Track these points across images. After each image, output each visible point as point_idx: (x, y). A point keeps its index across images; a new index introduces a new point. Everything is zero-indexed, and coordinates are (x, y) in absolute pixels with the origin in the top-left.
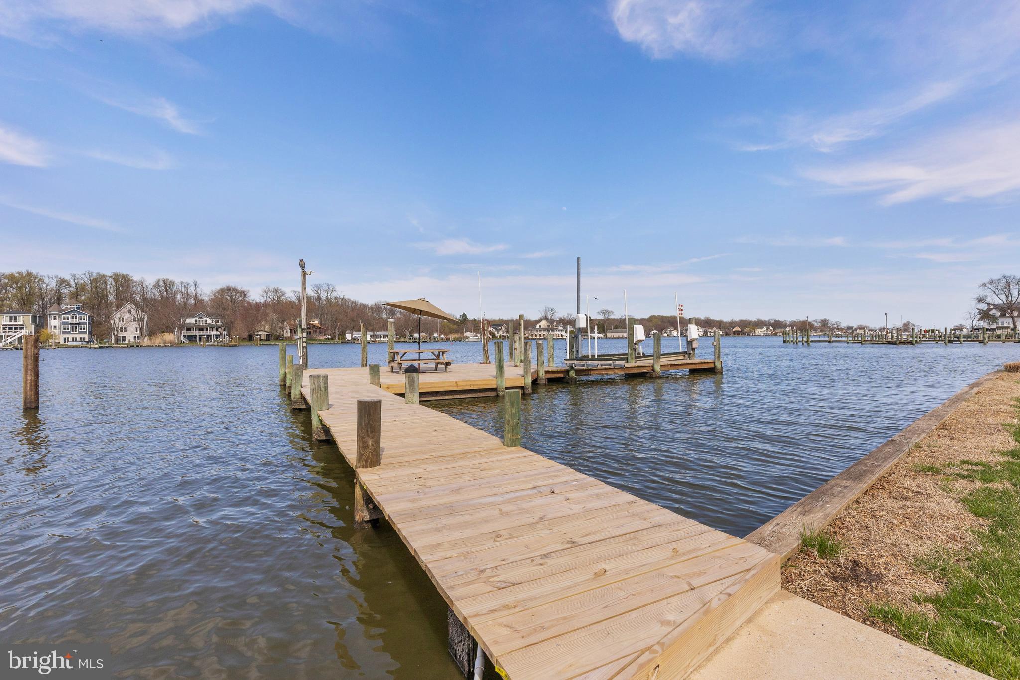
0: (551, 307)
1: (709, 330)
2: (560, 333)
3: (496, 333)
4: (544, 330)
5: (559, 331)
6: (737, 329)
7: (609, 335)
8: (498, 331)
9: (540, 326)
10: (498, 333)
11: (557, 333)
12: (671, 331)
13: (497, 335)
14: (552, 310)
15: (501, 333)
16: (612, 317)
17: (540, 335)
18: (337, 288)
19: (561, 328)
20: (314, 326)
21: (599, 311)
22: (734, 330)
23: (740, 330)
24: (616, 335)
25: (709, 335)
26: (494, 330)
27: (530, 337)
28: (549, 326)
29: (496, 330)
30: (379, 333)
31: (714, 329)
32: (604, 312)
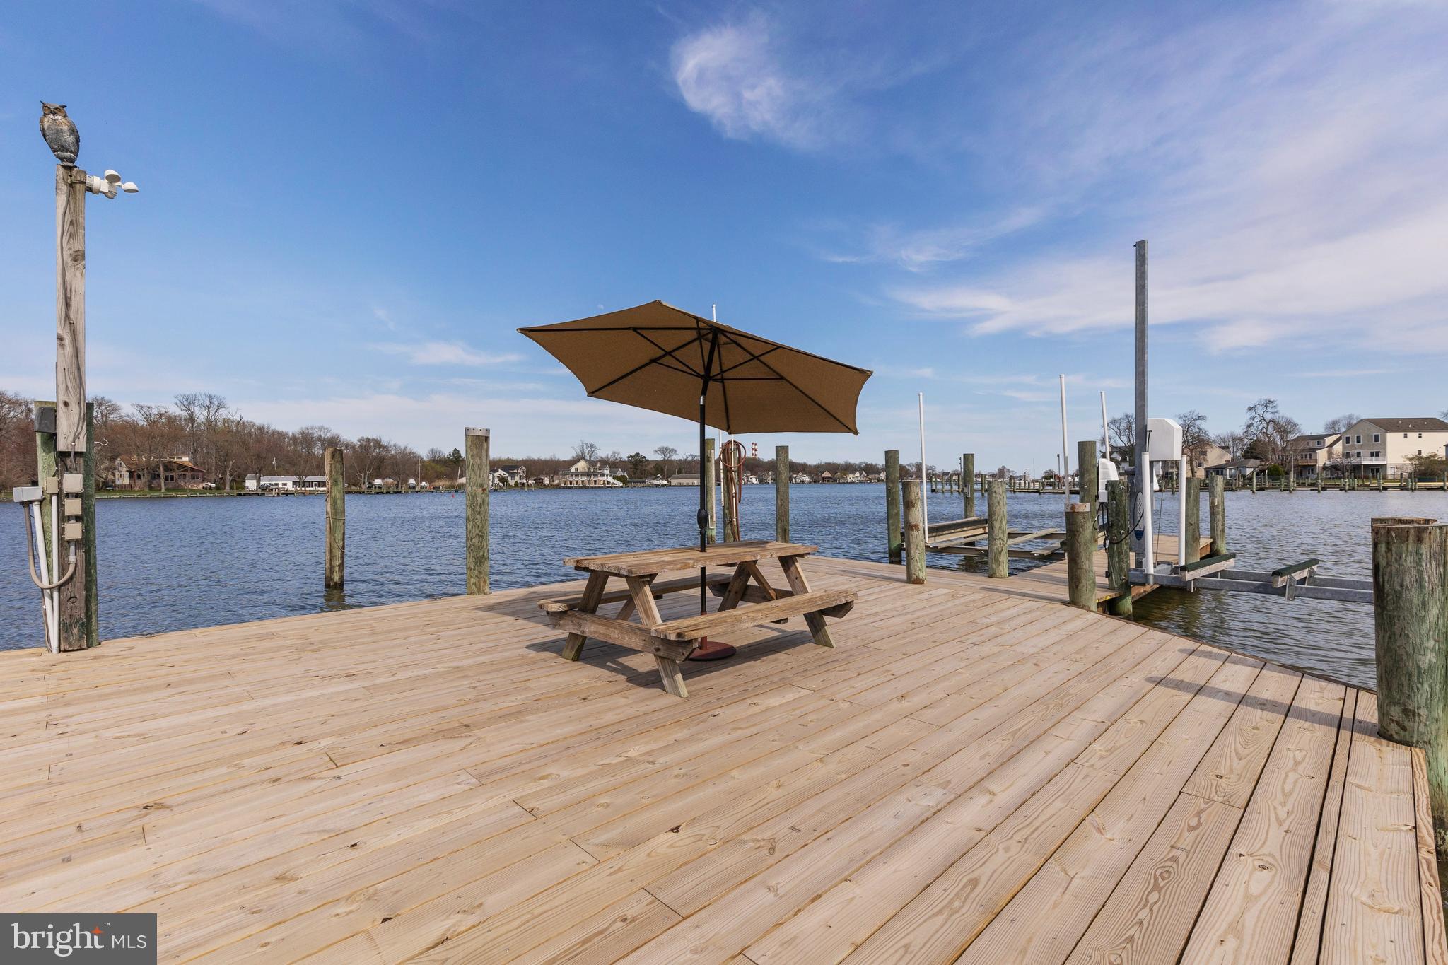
0: (589, 441)
1: (795, 476)
2: (605, 478)
3: (509, 479)
4: (583, 474)
5: (604, 476)
6: (827, 474)
7: (674, 482)
8: (513, 475)
9: (577, 469)
10: (513, 478)
11: (602, 478)
12: (747, 477)
13: (512, 482)
14: (592, 446)
15: (517, 479)
16: (675, 458)
17: (577, 482)
18: (228, 403)
19: (607, 472)
20: (180, 466)
21: (657, 448)
22: (823, 475)
23: (830, 475)
24: (684, 481)
25: (794, 482)
26: (507, 475)
27: (563, 485)
28: (589, 469)
29: (510, 474)
30: (310, 478)
31: (800, 474)
32: (664, 450)
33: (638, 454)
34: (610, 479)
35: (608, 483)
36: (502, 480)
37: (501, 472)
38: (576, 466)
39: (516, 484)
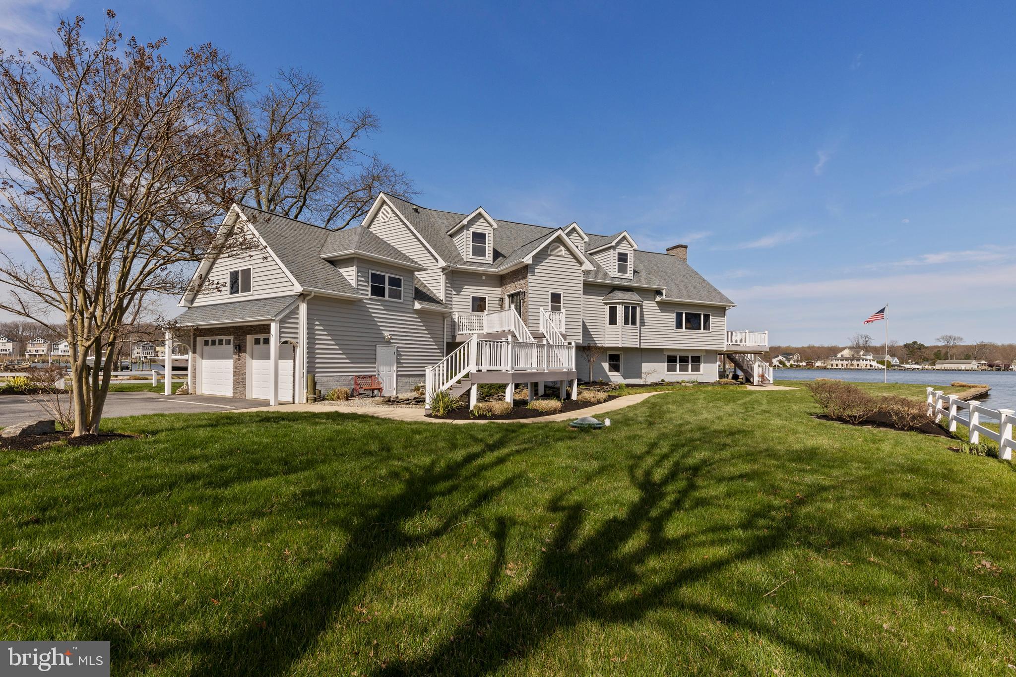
33: (915, 343)
34: (874, 364)
35: (871, 366)
36: (781, 362)
37: (780, 357)
38: (842, 353)
39: (791, 366)
